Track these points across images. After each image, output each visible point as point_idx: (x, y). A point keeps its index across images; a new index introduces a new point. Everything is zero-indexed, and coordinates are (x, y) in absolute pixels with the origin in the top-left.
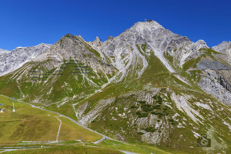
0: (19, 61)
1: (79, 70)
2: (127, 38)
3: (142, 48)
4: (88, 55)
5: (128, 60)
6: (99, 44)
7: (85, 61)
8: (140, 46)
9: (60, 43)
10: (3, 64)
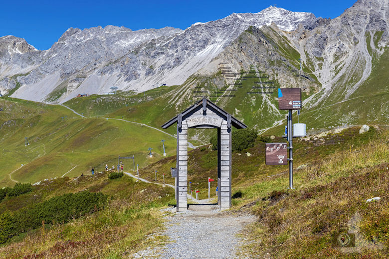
0: (196, 48)
1: (260, 87)
2: (353, 20)
3: (374, 38)
4: (278, 62)
5: (343, 63)
6: (304, 35)
7: (272, 72)
8: (372, 35)
9: (238, 43)
10: (173, 54)
